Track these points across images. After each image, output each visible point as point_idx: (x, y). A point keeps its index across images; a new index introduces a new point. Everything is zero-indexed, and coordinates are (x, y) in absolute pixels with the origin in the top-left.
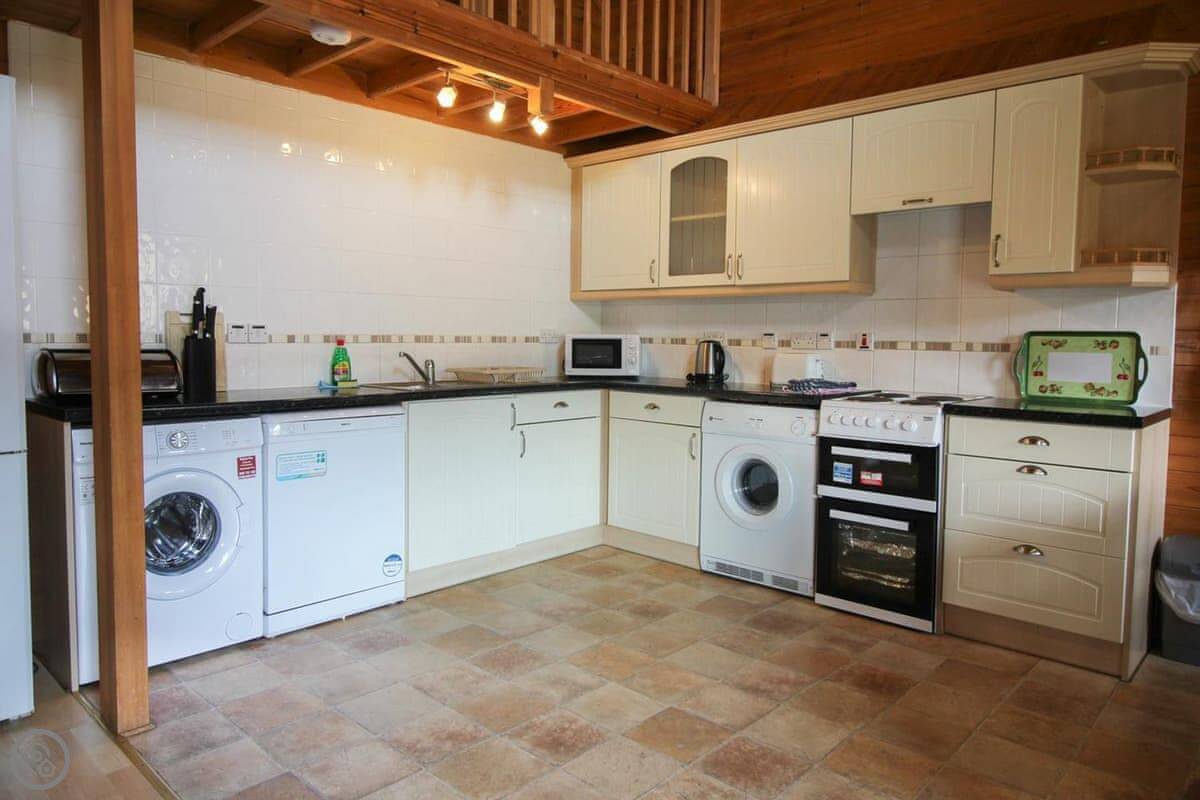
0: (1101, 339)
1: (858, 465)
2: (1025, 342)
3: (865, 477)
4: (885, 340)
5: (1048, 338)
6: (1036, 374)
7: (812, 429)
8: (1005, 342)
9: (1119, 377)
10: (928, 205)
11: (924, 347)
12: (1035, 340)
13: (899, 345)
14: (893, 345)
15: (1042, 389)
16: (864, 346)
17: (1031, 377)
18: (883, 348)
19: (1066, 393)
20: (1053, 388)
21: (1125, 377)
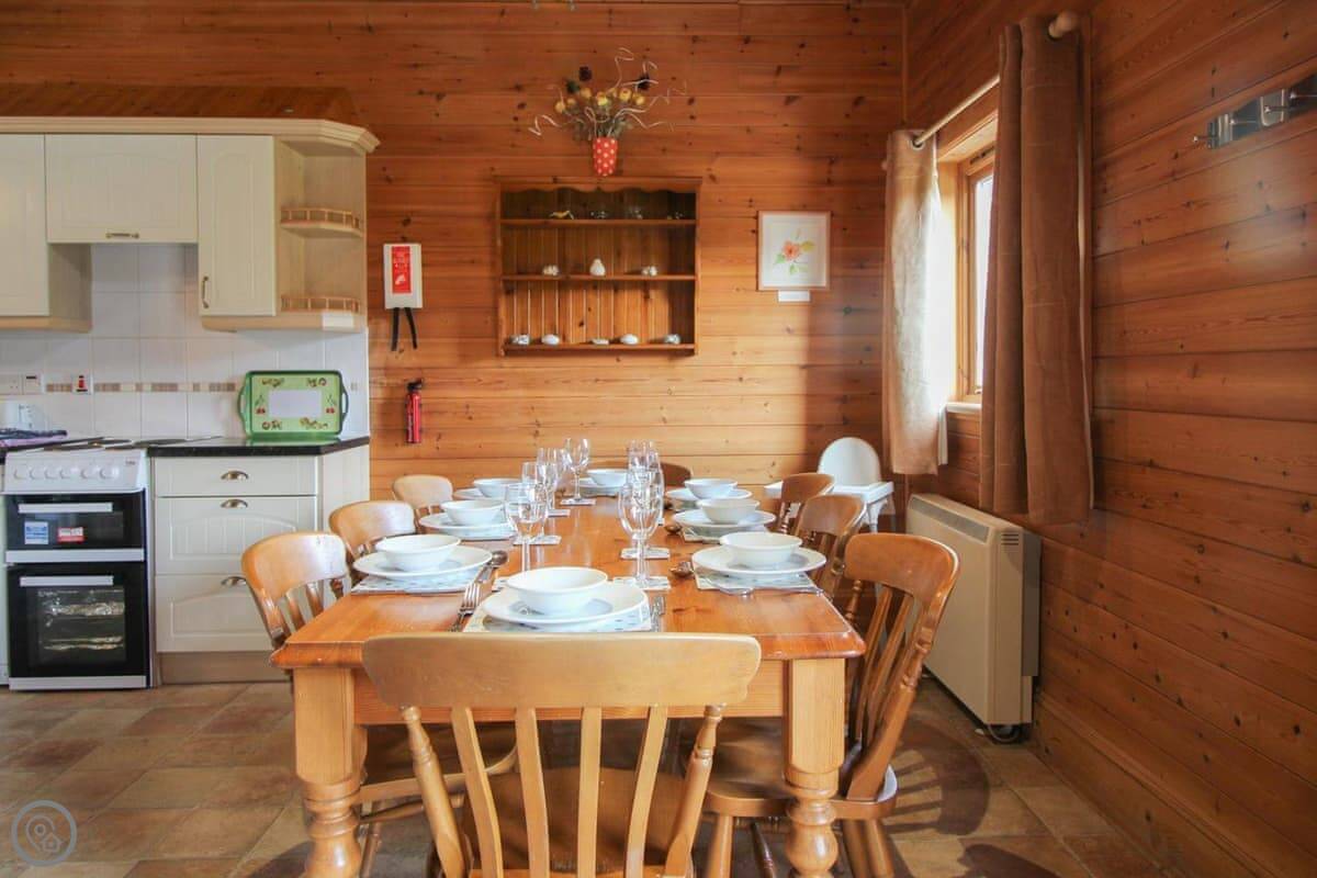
0: (312, 377)
2: (248, 381)
4: (106, 381)
5: (267, 377)
6: (259, 411)
8: (230, 381)
9: (328, 411)
10: (133, 240)
11: (150, 388)
12: (256, 378)
13: (122, 387)
14: (116, 387)
15: (265, 425)
16: (82, 388)
17: (254, 415)
18: (104, 390)
19: (285, 429)
20: (275, 424)
21: (333, 411)
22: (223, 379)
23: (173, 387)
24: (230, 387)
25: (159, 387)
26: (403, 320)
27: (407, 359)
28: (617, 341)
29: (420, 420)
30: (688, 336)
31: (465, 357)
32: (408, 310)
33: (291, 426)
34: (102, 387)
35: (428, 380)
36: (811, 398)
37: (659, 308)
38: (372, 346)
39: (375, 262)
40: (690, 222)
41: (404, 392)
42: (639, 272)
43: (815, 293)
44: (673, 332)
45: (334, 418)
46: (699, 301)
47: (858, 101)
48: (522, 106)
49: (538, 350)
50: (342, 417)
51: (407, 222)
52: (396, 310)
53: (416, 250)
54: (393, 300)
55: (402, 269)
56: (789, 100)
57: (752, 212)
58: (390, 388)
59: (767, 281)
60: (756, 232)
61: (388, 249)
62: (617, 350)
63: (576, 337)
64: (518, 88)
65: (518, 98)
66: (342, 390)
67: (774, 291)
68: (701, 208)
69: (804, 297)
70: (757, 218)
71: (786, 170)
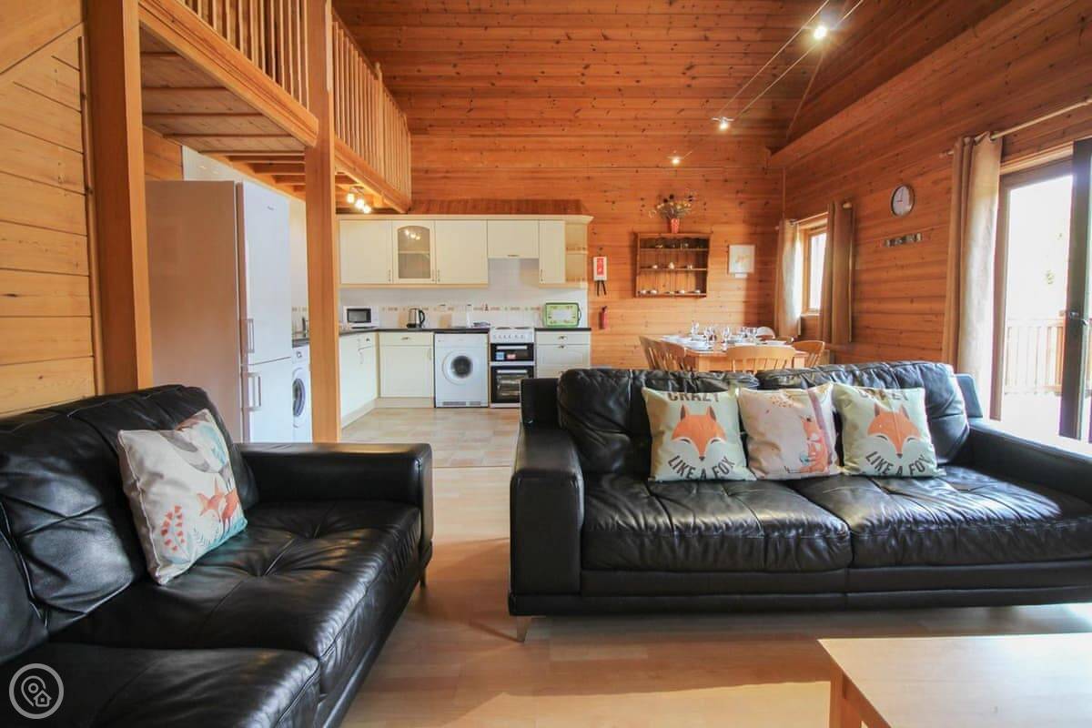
1: (507, 352)
3: (509, 357)
7: (486, 341)
22: (535, 306)
23: (518, 309)
24: (538, 309)
25: (512, 309)
26: (601, 285)
27: (602, 299)
28: (678, 292)
29: (606, 321)
30: (704, 291)
31: (622, 298)
32: (603, 282)
33: (561, 323)
34: (493, 309)
35: (609, 307)
36: (746, 313)
37: (692, 280)
38: (588, 294)
39: (591, 263)
40: (706, 250)
41: (601, 310)
42: (685, 267)
43: (749, 274)
44: (697, 289)
45: (576, 319)
46: (709, 278)
47: (767, 203)
48: (643, 206)
49: (649, 295)
50: (579, 320)
51: (601, 249)
52: (598, 282)
53: (605, 259)
54: (597, 278)
55: (601, 266)
56: (741, 203)
57: (727, 244)
58: (594, 309)
59: (731, 270)
60: (728, 252)
61: (595, 259)
62: (677, 295)
63: (662, 291)
64: (642, 199)
65: (641, 203)
66: (579, 310)
67: (734, 274)
68: (711, 244)
69: (745, 276)
70: (728, 247)
71: (739, 229)
